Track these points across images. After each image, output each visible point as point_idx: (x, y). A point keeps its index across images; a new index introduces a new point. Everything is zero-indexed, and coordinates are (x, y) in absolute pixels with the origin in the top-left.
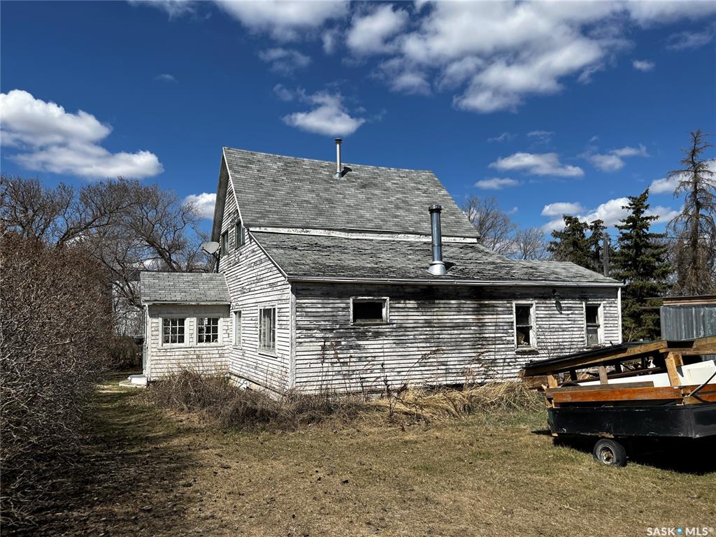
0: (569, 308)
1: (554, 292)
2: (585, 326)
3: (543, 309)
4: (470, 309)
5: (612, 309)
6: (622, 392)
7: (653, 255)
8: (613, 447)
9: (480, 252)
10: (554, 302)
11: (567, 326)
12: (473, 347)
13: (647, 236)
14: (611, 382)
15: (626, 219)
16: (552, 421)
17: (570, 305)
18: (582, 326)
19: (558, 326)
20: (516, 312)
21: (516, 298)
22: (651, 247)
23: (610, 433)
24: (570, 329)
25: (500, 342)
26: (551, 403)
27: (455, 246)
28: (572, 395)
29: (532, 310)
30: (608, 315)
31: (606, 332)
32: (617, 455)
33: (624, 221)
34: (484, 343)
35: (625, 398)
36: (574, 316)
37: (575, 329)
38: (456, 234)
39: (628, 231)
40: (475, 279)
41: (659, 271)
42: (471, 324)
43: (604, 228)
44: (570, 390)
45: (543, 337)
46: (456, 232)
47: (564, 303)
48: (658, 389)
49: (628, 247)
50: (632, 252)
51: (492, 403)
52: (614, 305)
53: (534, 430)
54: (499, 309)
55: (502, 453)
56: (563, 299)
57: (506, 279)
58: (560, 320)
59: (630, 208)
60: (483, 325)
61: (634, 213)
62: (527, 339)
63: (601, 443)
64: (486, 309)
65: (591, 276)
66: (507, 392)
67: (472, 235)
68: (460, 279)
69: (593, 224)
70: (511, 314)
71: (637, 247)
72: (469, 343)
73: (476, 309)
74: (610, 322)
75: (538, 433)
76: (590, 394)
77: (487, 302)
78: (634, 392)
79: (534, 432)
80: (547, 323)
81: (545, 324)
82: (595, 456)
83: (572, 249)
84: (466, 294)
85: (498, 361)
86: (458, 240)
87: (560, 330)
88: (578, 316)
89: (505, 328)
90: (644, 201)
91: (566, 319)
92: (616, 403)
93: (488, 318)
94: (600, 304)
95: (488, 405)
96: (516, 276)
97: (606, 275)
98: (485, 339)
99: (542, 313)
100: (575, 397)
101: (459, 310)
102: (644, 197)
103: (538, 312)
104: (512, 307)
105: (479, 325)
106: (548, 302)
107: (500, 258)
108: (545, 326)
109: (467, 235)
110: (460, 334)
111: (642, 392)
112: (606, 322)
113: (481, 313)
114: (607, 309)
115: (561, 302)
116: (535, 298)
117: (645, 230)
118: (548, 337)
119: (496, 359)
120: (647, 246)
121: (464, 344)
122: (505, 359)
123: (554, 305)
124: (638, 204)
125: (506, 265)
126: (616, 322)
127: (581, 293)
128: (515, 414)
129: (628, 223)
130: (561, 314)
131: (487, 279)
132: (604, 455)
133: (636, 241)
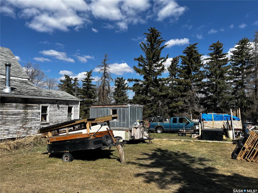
0: (62, 108)
1: (57, 102)
2: (67, 114)
3: (52, 108)
4: (22, 107)
5: (77, 108)
6: (73, 136)
7: (92, 91)
8: (69, 155)
9: (29, 85)
10: (57, 105)
11: (61, 114)
12: (22, 122)
13: (91, 85)
14: (70, 133)
15: (85, 79)
16: (49, 149)
17: (63, 107)
18: (66, 114)
19: (58, 114)
20: (42, 109)
21: (42, 103)
22: (92, 89)
23: (68, 151)
24: (62, 115)
25: (34, 120)
26: (49, 142)
27: (18, 81)
28: (56, 139)
29: (48, 108)
30: (75, 110)
31: (74, 116)
32: (69, 158)
33: (84, 79)
34: (27, 121)
35: (73, 138)
36: (64, 110)
37: (64, 115)
38: (18, 76)
39: (85, 83)
40: (25, 95)
41: (93, 96)
42: (22, 113)
43: (78, 81)
44: (56, 137)
45: (51, 118)
46: (19, 75)
47: (60, 106)
48: (83, 134)
49: (85, 88)
50: (86, 90)
51: (27, 144)
52: (77, 107)
53: (43, 153)
54: (35, 107)
55: (27, 164)
56: (60, 104)
57: (38, 96)
58: (58, 112)
59: (86, 75)
60: (27, 114)
61: (87, 77)
62: (45, 119)
63: (65, 155)
64: (29, 107)
65: (71, 97)
66: (34, 139)
67: (26, 78)
68: (18, 95)
69: (75, 79)
70: (39, 109)
71: (88, 88)
72: (20, 121)
73: (24, 107)
74: (76, 113)
75: (44, 154)
76: (63, 138)
77: (29, 105)
78: (76, 136)
79: (43, 154)
80: (54, 113)
81: (53, 113)
82: (63, 159)
83: (67, 87)
84: (20, 101)
85: (33, 128)
86: (19, 79)
87: (58, 115)
88: (65, 110)
89: (37, 115)
90: (91, 73)
91: (60, 111)
92: (70, 140)
93: (29, 111)
94: (73, 106)
95: (25, 145)
96: (43, 95)
97: (75, 96)
98: (27, 119)
99: (52, 109)
100: (57, 139)
101: (16, 107)
102: (91, 72)
103: (50, 109)
104: (40, 107)
105: (25, 113)
106: (54, 105)
107: (37, 88)
108: (53, 114)
109: (24, 77)
110: (16, 117)
111: (79, 136)
112: (75, 113)
113: (27, 109)
114: (75, 108)
115: (59, 105)
116: (50, 104)
117: (90, 83)
118: (53, 118)
119: (32, 127)
120: (91, 88)
121: (18, 121)
122: (35, 127)
123: (57, 106)
124: (89, 74)
125: (39, 91)
126: (78, 113)
127: (66, 102)
128: (36, 148)
129: (85, 80)
130: (59, 109)
131: (30, 96)
132: (66, 158)
133: (87, 86)
